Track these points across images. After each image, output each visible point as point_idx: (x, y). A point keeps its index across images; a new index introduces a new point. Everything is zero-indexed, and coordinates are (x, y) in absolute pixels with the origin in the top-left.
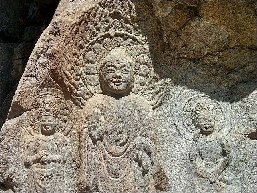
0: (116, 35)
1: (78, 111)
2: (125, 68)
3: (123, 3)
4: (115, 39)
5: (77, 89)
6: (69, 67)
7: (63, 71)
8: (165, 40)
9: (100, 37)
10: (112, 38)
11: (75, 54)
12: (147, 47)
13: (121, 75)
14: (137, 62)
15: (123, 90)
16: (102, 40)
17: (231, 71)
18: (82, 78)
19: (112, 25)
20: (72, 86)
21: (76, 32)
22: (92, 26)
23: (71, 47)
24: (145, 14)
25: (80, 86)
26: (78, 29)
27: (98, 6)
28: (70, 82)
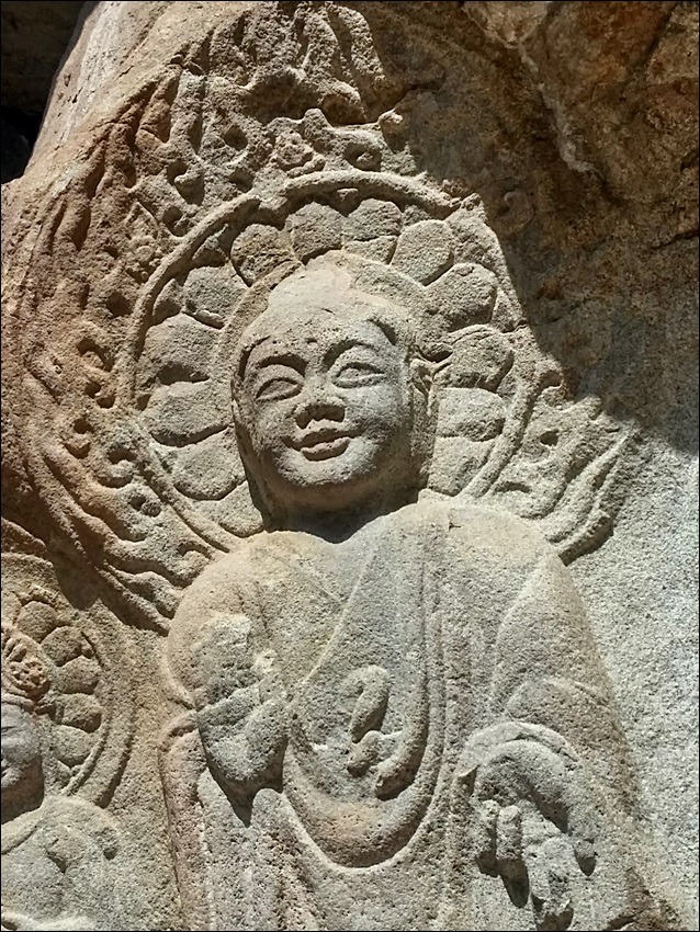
0: (296, 199)
1: (146, 650)
2: (352, 354)
3: (300, 24)
4: (293, 219)
5: (123, 531)
6: (62, 420)
7: (34, 451)
8: (567, 157)
9: (211, 230)
10: (276, 219)
11: (86, 346)
12: (473, 219)
13: (333, 400)
14: (432, 313)
15: (357, 477)
16: (226, 243)
18: (141, 465)
19: (265, 154)
20: (95, 522)
21: (79, 235)
22: (158, 182)
23: (59, 316)
24: (429, 47)
25: (138, 515)
26: (85, 214)
27: (173, 74)
28: (76, 498)
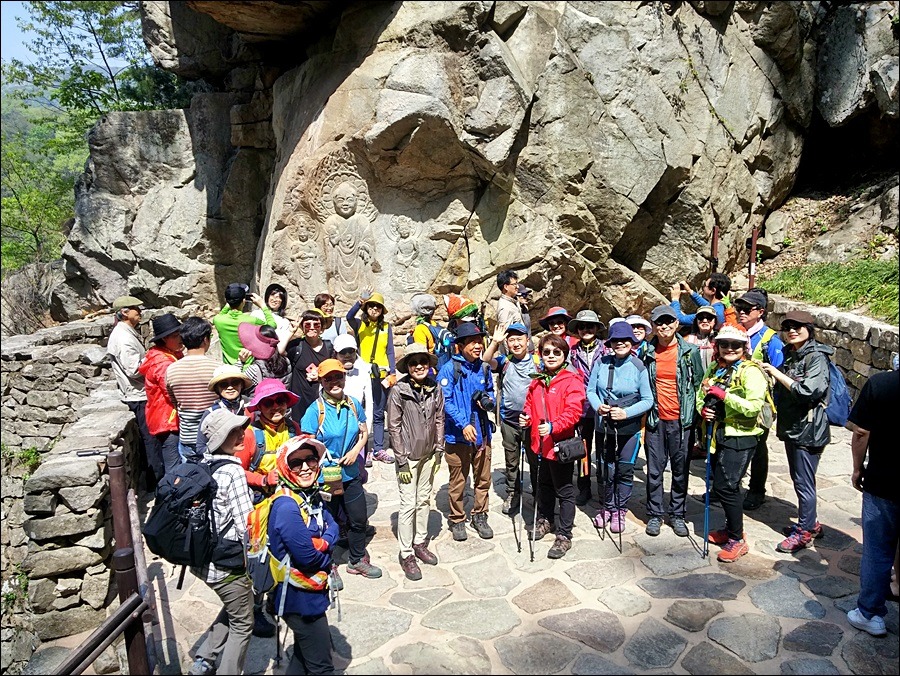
0: (343, 174)
2: (350, 198)
5: (320, 212)
6: (313, 198)
7: (309, 201)
8: (376, 176)
9: (332, 176)
10: (340, 176)
11: (316, 189)
15: (350, 213)
16: (334, 178)
17: (422, 194)
18: (322, 204)
19: (339, 168)
20: (316, 210)
22: (326, 169)
24: (361, 159)
27: (329, 156)
28: (314, 207)
